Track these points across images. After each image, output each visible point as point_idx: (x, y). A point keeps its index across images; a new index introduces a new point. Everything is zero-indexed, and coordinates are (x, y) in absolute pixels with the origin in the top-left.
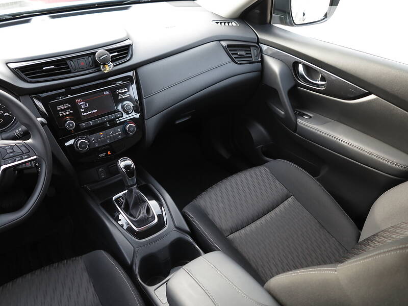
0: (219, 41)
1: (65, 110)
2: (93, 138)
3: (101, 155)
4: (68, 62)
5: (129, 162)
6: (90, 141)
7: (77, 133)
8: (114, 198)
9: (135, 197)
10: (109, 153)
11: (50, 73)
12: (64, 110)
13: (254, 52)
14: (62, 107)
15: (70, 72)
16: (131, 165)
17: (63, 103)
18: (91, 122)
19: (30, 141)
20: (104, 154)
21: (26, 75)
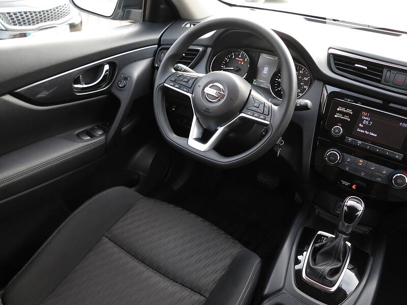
1: (344, 114)
2: (349, 158)
3: (344, 182)
4: (385, 70)
5: (360, 207)
6: (343, 159)
7: (340, 143)
8: (319, 232)
9: (334, 246)
10: (354, 187)
11: (359, 73)
12: (342, 113)
14: (343, 110)
15: (379, 82)
16: (358, 211)
17: (346, 106)
18: (360, 142)
19: (275, 108)
20: (347, 184)
21: (336, 64)
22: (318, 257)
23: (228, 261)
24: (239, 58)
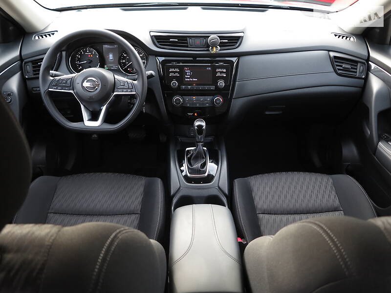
0: (329, 51)
1: (175, 72)
2: (187, 98)
3: (189, 114)
4: (188, 39)
5: (204, 124)
6: (184, 100)
7: (178, 91)
8: (187, 149)
9: (198, 151)
10: (196, 115)
11: (174, 44)
12: (174, 72)
13: (360, 68)
14: (173, 70)
15: (187, 47)
16: (203, 126)
17: (174, 67)
18: (189, 87)
19: (135, 82)
20: (191, 114)
21: (158, 42)
22: (192, 161)
23: (142, 189)
24: (88, 53)
